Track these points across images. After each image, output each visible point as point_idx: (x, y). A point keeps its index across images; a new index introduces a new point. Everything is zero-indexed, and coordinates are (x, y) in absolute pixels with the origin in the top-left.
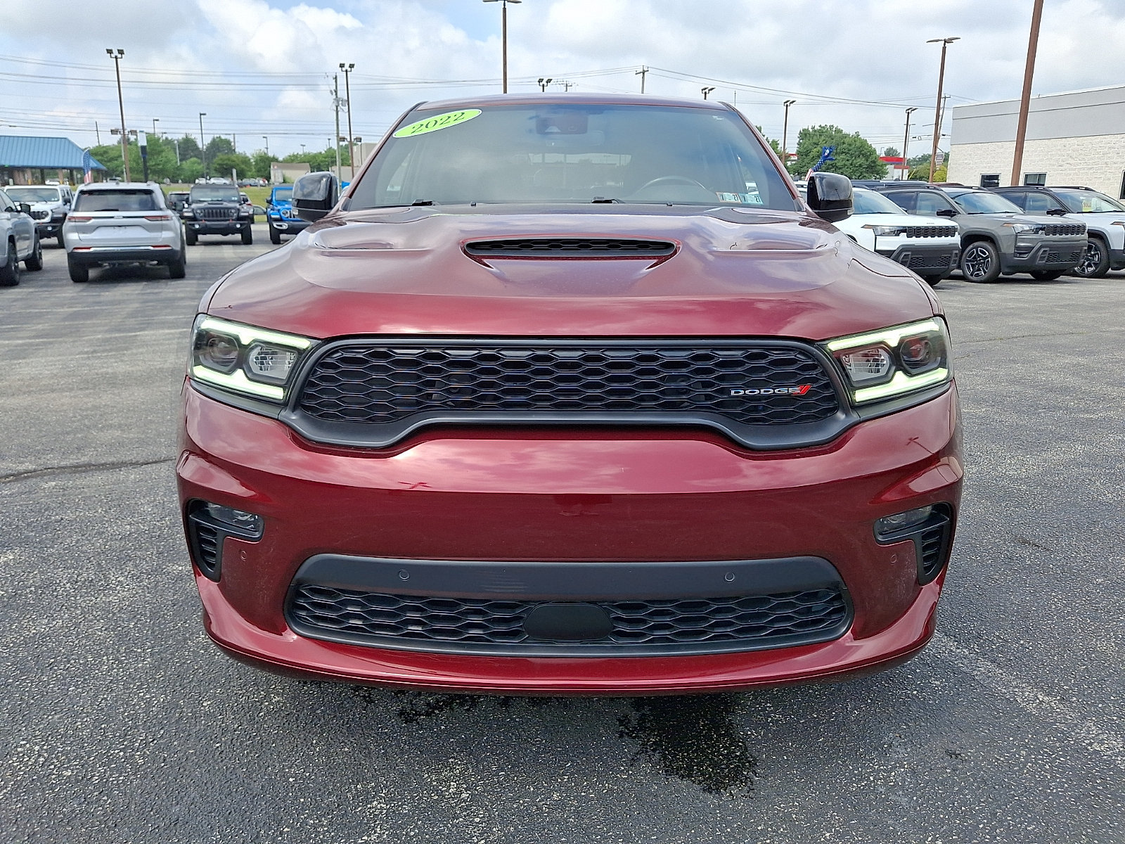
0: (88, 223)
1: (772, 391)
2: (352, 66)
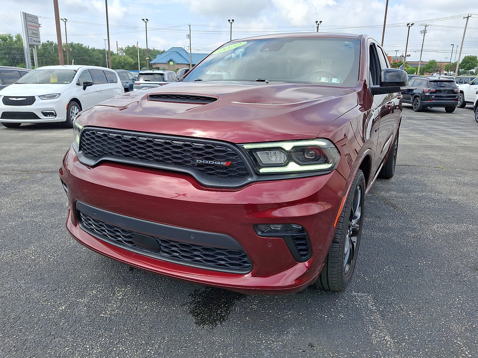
0: (140, 85)
1: (213, 162)
2: (321, 22)
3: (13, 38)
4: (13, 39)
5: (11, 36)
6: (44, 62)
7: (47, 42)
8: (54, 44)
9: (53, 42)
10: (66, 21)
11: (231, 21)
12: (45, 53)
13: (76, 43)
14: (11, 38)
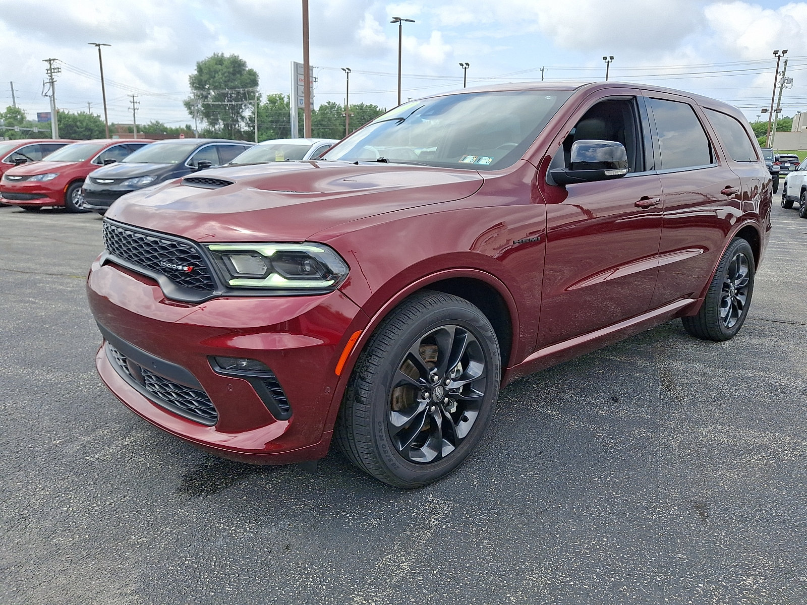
1: (176, 267)
2: (785, 52)
3: (284, 99)
4: (284, 101)
5: (283, 96)
6: (321, 134)
7: (327, 104)
8: (337, 107)
9: (336, 103)
10: (349, 71)
11: (608, 59)
12: (323, 120)
13: (368, 105)
14: (281, 99)
